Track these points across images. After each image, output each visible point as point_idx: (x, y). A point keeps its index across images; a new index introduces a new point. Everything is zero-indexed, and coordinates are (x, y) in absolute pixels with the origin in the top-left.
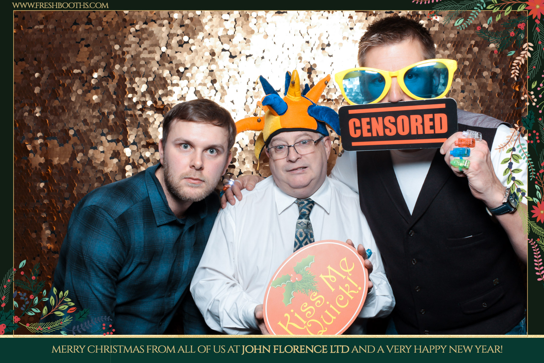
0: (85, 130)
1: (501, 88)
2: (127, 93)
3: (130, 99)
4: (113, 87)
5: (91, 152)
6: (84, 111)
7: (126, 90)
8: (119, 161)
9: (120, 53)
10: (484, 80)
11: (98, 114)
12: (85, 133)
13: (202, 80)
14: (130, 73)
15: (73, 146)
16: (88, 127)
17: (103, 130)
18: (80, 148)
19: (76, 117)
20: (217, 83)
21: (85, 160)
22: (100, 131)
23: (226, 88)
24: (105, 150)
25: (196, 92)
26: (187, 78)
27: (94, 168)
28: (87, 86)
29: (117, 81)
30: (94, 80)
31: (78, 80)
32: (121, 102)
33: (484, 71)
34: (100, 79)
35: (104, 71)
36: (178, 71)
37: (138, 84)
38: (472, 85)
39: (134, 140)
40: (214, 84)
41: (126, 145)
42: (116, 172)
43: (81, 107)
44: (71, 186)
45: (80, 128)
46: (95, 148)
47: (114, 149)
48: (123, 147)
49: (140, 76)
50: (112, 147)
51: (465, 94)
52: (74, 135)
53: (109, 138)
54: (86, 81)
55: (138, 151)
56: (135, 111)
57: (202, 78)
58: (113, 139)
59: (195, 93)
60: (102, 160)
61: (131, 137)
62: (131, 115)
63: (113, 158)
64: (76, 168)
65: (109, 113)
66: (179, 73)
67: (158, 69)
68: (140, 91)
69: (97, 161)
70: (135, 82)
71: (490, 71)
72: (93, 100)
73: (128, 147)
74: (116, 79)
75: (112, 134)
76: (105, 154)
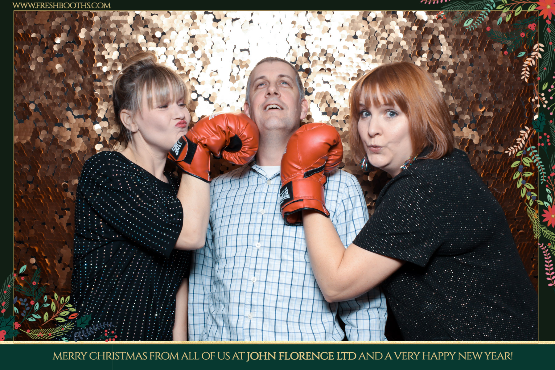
0: (47, 103)
1: (512, 62)
2: (96, 62)
3: (99, 69)
4: (79, 53)
5: (55, 129)
6: (45, 82)
7: (95, 58)
8: (89, 140)
9: (86, 14)
10: (494, 53)
11: (63, 86)
12: (48, 107)
13: (182, 47)
14: (99, 38)
15: (34, 123)
16: (51, 101)
17: (68, 105)
18: (42, 124)
19: (37, 88)
20: (199, 50)
21: (49, 138)
22: (65, 105)
23: (209, 55)
24: (72, 127)
25: (176, 61)
26: (165, 45)
27: (60, 147)
28: (49, 53)
29: (83, 48)
30: (57, 47)
31: (38, 46)
32: (88, 71)
33: (494, 42)
34: (66, 45)
35: (68, 36)
36: (154, 37)
37: (108, 51)
38: (481, 57)
39: (105, 115)
40: (196, 52)
41: (96, 120)
42: (85, 152)
43: (42, 77)
44: (34, 168)
45: (41, 101)
46: (61, 125)
47: (82, 126)
48: (92, 124)
49: (110, 42)
50: (79, 124)
51: (474, 67)
52: (35, 110)
53: (76, 113)
54: (47, 48)
55: (109, 127)
56: (105, 82)
57: (182, 45)
58: (80, 115)
59: (173, 61)
60: (69, 138)
61: (101, 111)
62: (101, 87)
63: (82, 137)
64: (39, 147)
65: (75, 85)
66: (155, 39)
67: (131, 33)
68: (111, 59)
69: (63, 140)
70: (104, 49)
71: (502, 43)
72: (56, 69)
73: (98, 123)
74: (82, 46)
75: (78, 109)
76: (72, 132)
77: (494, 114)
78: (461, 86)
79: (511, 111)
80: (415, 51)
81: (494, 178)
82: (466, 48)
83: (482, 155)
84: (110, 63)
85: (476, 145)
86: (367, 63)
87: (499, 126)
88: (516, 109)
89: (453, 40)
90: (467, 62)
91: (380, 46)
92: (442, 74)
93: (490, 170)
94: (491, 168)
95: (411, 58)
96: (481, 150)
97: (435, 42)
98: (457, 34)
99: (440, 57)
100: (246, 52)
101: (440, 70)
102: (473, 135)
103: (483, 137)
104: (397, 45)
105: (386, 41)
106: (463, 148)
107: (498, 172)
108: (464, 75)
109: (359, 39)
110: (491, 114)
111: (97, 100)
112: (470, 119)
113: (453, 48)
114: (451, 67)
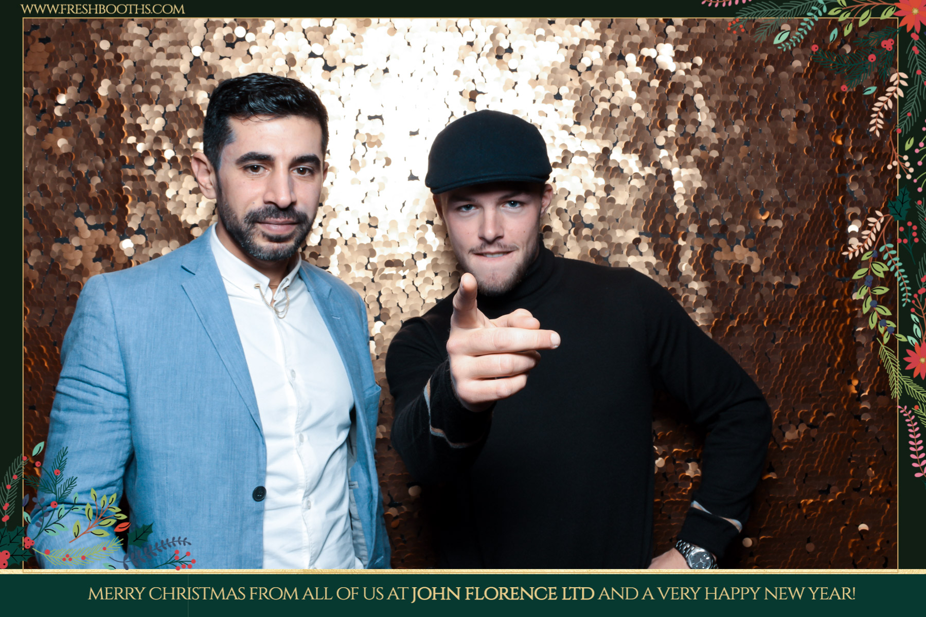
0: (43, 204)
1: (812, 139)
2: (126, 135)
3: (132, 147)
4: (99, 121)
5: (56, 248)
6: (40, 168)
7: (124, 129)
8: (112, 264)
9: (110, 56)
10: (783, 124)
11: (70, 175)
12: (44, 211)
14: (131, 96)
16: (48, 200)
17: (78, 207)
18: (34, 239)
21: (45, 262)
22: (72, 207)
24: (84, 244)
27: (63, 278)
28: (46, 120)
29: (105, 112)
30: (61, 111)
31: (29, 108)
32: (113, 151)
33: (782, 107)
34: (74, 107)
35: (79, 92)
37: (147, 117)
38: (763, 131)
39: (139, 225)
41: (125, 232)
43: (35, 160)
45: (34, 201)
46: (66, 241)
47: (101, 242)
48: (118, 238)
49: (150, 102)
50: (96, 239)
51: (751, 146)
53: (91, 221)
54: (43, 111)
55: (147, 245)
56: (142, 169)
58: (99, 223)
60: (78, 262)
61: (133, 218)
62: (134, 178)
63: (100, 261)
64: (28, 278)
65: (91, 174)
67: (185, 88)
68: (151, 131)
69: (68, 266)
70: (140, 114)
71: (795, 109)
72: (58, 148)
73: (129, 238)
74: (103, 108)
75: (96, 214)
76: (84, 253)
77: (784, 223)
78: (730, 178)
79: (811, 218)
80: (655, 121)
81: (784, 328)
82: (738, 117)
83: (764, 291)
84: (149, 138)
85: (756, 274)
86: (578, 140)
87: (792, 243)
88: (820, 215)
89: (718, 102)
90: (739, 139)
91: (598, 112)
92: (700, 157)
93: (778, 315)
94: (779, 311)
95: (650, 132)
96: (764, 283)
97: (688, 105)
98: (723, 93)
99: (697, 130)
100: (378, 120)
101: (696, 151)
102: (750, 258)
103: (767, 260)
104: (627, 110)
105: (609, 104)
106: (734, 279)
107: (791, 318)
108: (736, 160)
109: (564, 101)
110: (779, 224)
111: (127, 200)
112: (746, 232)
113: (718, 116)
114: (714, 147)
